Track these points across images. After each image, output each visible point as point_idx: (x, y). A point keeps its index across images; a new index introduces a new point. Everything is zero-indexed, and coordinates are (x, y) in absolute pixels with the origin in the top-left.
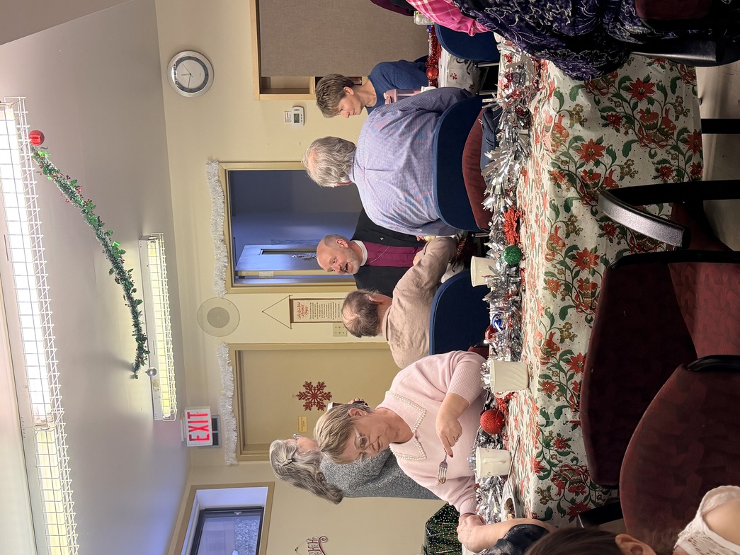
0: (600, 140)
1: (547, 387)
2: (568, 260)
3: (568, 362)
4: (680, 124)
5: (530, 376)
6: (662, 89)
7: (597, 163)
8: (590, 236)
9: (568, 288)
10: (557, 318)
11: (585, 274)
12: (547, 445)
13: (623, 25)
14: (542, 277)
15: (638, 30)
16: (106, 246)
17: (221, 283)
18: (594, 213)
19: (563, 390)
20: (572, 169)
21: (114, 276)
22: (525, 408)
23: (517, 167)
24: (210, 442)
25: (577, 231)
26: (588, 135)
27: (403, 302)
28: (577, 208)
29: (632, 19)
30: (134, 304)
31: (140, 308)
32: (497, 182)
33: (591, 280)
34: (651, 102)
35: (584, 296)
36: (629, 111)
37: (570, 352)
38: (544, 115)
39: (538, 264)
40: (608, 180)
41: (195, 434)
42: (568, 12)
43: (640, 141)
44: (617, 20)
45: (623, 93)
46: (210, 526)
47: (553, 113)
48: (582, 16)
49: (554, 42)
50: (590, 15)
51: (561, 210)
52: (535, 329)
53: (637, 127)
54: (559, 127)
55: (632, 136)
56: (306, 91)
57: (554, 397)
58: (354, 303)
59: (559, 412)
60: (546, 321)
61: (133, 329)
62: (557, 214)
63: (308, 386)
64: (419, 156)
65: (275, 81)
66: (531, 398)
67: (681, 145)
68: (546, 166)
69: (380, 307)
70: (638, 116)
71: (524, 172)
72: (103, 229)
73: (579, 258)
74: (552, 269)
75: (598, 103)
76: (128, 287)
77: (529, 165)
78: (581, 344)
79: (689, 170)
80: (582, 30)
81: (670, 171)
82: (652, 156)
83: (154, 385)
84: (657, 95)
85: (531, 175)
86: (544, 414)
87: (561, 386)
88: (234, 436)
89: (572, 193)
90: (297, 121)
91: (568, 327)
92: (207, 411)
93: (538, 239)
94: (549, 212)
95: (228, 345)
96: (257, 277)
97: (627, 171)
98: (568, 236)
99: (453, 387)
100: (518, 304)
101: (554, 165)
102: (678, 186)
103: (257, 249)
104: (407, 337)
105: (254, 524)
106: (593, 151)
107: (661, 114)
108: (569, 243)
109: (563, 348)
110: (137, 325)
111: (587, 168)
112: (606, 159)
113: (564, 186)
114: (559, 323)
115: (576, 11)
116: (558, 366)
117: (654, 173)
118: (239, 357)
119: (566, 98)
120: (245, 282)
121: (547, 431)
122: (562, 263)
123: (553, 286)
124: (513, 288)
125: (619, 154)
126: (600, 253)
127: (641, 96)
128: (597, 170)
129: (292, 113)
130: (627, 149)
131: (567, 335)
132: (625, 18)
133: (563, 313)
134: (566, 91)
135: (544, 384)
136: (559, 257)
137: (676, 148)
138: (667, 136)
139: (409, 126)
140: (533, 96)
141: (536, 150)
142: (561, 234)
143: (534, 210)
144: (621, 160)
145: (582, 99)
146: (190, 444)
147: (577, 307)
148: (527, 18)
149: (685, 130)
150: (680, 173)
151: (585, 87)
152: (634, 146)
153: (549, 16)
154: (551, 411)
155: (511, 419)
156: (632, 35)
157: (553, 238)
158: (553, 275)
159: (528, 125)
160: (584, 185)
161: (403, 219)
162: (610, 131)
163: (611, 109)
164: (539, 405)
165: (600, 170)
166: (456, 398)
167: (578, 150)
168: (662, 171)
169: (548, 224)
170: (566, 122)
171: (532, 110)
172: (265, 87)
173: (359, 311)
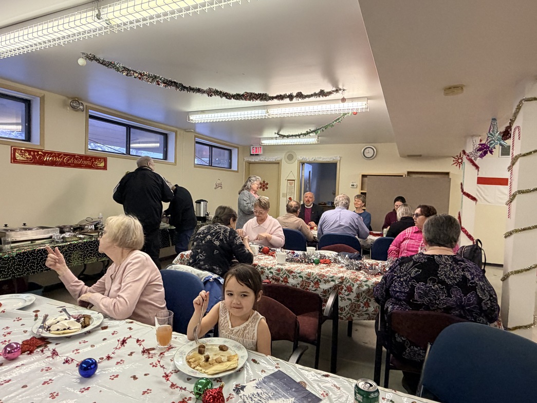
0: (352, 292)
1: (279, 270)
2: (316, 279)
3: (286, 277)
4: (355, 315)
5: (282, 265)
6: (367, 310)
7: (345, 290)
8: (324, 286)
9: (308, 279)
10: (300, 275)
11: (312, 284)
12: (262, 268)
13: (391, 305)
14: (312, 271)
15: (389, 310)
16: (319, 129)
17: (301, 159)
18: (330, 288)
19: (278, 274)
20: (344, 283)
21: (309, 131)
22: (272, 262)
23: (344, 265)
24: (252, 153)
25: (325, 283)
26: (354, 288)
27: (297, 221)
28: (332, 284)
29: (393, 308)
30: (299, 135)
31: (298, 137)
32: (339, 258)
33: (310, 286)
34: (363, 307)
35: (306, 283)
36: (360, 301)
37: (289, 277)
38: (360, 276)
39: (315, 270)
40: (340, 293)
41: (255, 149)
42: (397, 290)
43: (351, 303)
44: (393, 303)
45: (366, 299)
46: (227, 152)
47: (361, 279)
48: (396, 293)
49: (388, 284)
50: (396, 295)
51: (332, 279)
52: (296, 267)
53: (356, 303)
54: (357, 280)
55: (353, 301)
56: (362, 189)
57: (276, 272)
58: (297, 206)
59: (271, 272)
60: (299, 271)
61: (291, 135)
62: (331, 278)
63: (267, 184)
64: (345, 229)
65: (366, 179)
66: (275, 265)
67: (349, 315)
68: (345, 275)
69: (296, 213)
70: (359, 303)
71: (342, 267)
72: (324, 129)
73: (317, 283)
74: (314, 274)
75: (364, 292)
76: (305, 134)
77: (344, 269)
78: (292, 282)
79: (342, 316)
80: (391, 293)
81: (342, 311)
82: (346, 306)
83: (272, 138)
84: (365, 309)
85: (341, 269)
86: (271, 268)
87: (279, 274)
88: (253, 160)
89: (337, 282)
90: (353, 185)
91: (297, 278)
92: (262, 153)
93: (323, 270)
94: (332, 275)
95: (281, 160)
96: (302, 170)
97: (343, 299)
98: (324, 280)
99: (274, 237)
100: (302, 262)
101: (346, 278)
102: (337, 313)
103: (311, 169)
104: (286, 221)
105: (226, 166)
106: (349, 289)
107: (359, 310)
108: (322, 280)
109: (290, 276)
110: (292, 136)
111: (344, 287)
112: (347, 293)
113: (339, 280)
114: (298, 275)
115: (398, 292)
116: (285, 273)
117: (341, 306)
118: (278, 163)
119: (366, 283)
120: (301, 166)
121: (266, 269)
122: (316, 278)
123: (309, 274)
124: (307, 261)
125: (348, 297)
126: (318, 289)
127: (365, 304)
128: (343, 290)
129: (354, 184)
130: (349, 299)
131: (294, 277)
132: (393, 306)
133: (301, 277)
134: (368, 283)
135: (280, 269)
136: (318, 277)
137: (349, 313)
138: (352, 311)
139: (353, 226)
140: (366, 272)
141: (349, 272)
142: (325, 278)
143: (331, 270)
144: (346, 297)
145: (365, 288)
146: (252, 147)
147: (303, 281)
148: (396, 277)
149: (354, 316)
150: (341, 314)
151: (369, 289)
152: (350, 302)
153: (396, 284)
154: (272, 270)
155: (267, 257)
156: (388, 307)
157: (324, 276)
158: (312, 275)
159: (357, 269)
160: (339, 286)
161: (324, 222)
162: (355, 295)
163: (362, 295)
164: (273, 267)
165: (343, 291)
166: (271, 238)
167: (350, 285)
168: (342, 309)
169: (328, 274)
170: (358, 282)
171: (361, 271)
172: (364, 176)
173: (295, 207)
